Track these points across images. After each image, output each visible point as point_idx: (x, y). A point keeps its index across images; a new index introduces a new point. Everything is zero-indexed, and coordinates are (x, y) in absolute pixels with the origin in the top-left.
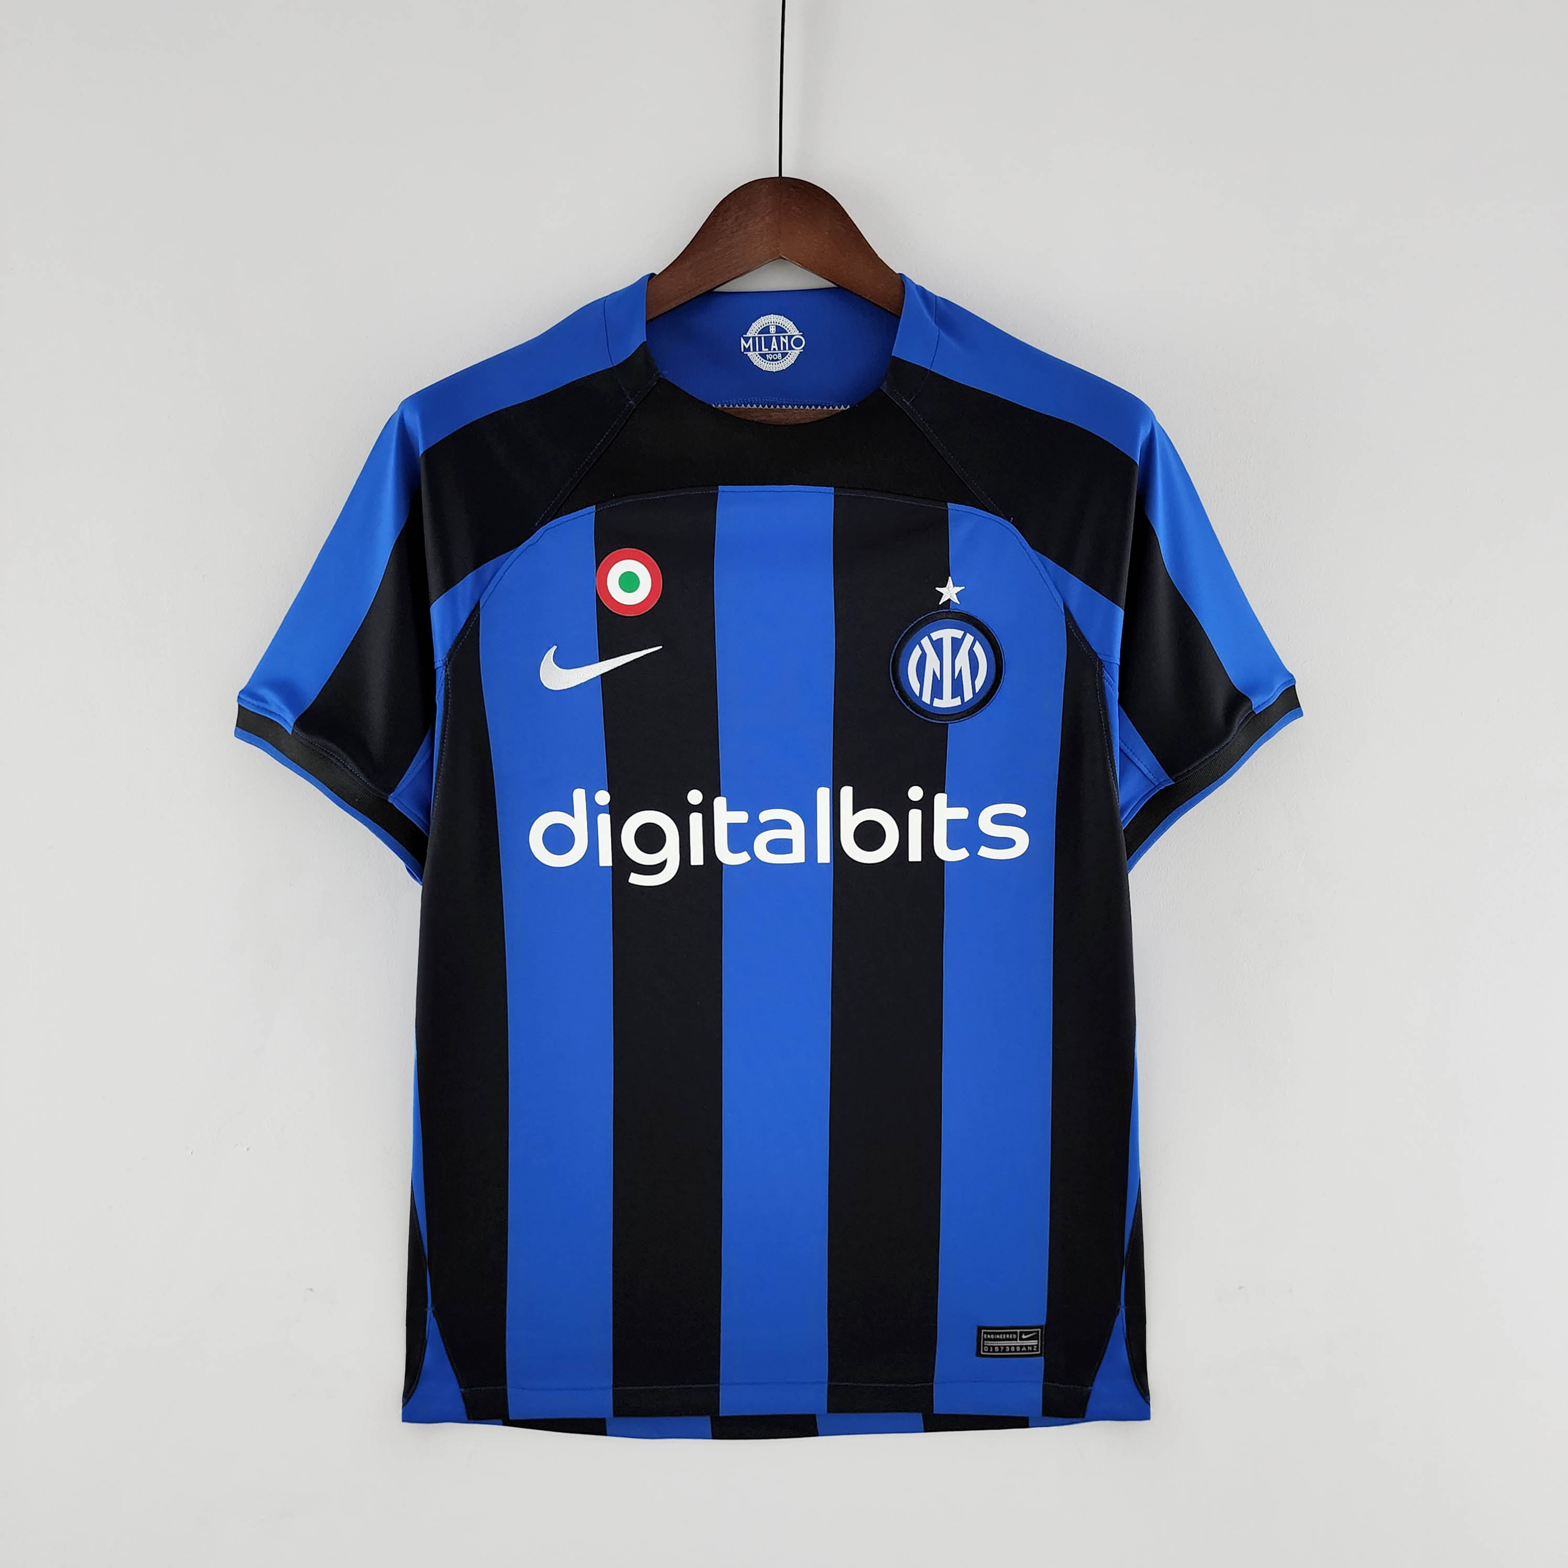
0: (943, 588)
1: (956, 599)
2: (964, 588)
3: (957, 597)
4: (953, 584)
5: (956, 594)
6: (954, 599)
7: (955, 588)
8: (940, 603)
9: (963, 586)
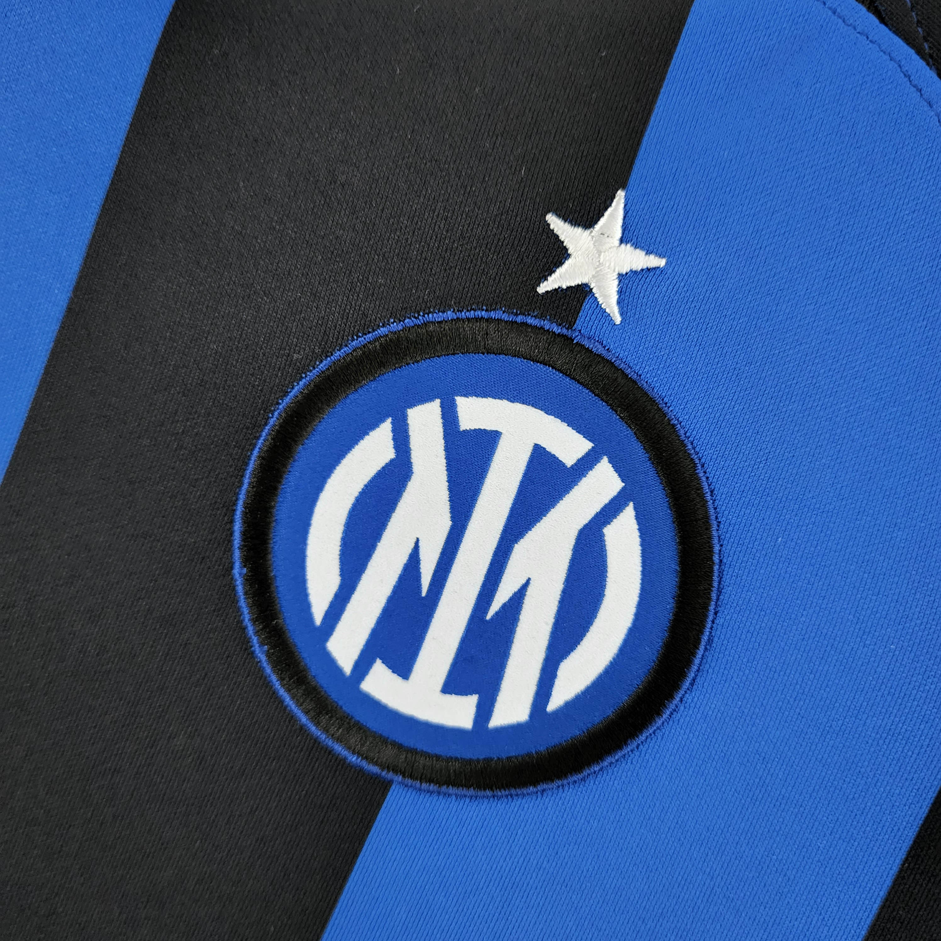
0: (579, 231)
1: (614, 298)
2: (662, 262)
3: (620, 292)
4: (625, 228)
5: (621, 277)
6: (605, 296)
7: (628, 248)
8: (543, 288)
9: (661, 256)
